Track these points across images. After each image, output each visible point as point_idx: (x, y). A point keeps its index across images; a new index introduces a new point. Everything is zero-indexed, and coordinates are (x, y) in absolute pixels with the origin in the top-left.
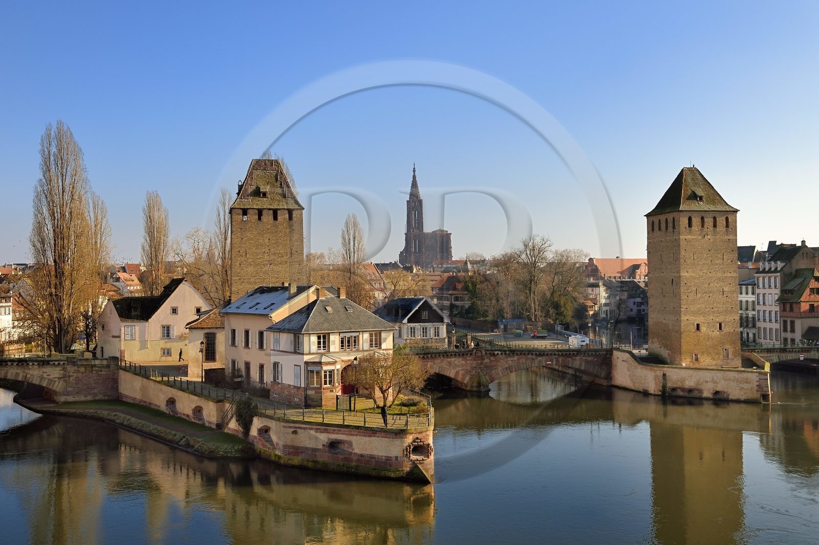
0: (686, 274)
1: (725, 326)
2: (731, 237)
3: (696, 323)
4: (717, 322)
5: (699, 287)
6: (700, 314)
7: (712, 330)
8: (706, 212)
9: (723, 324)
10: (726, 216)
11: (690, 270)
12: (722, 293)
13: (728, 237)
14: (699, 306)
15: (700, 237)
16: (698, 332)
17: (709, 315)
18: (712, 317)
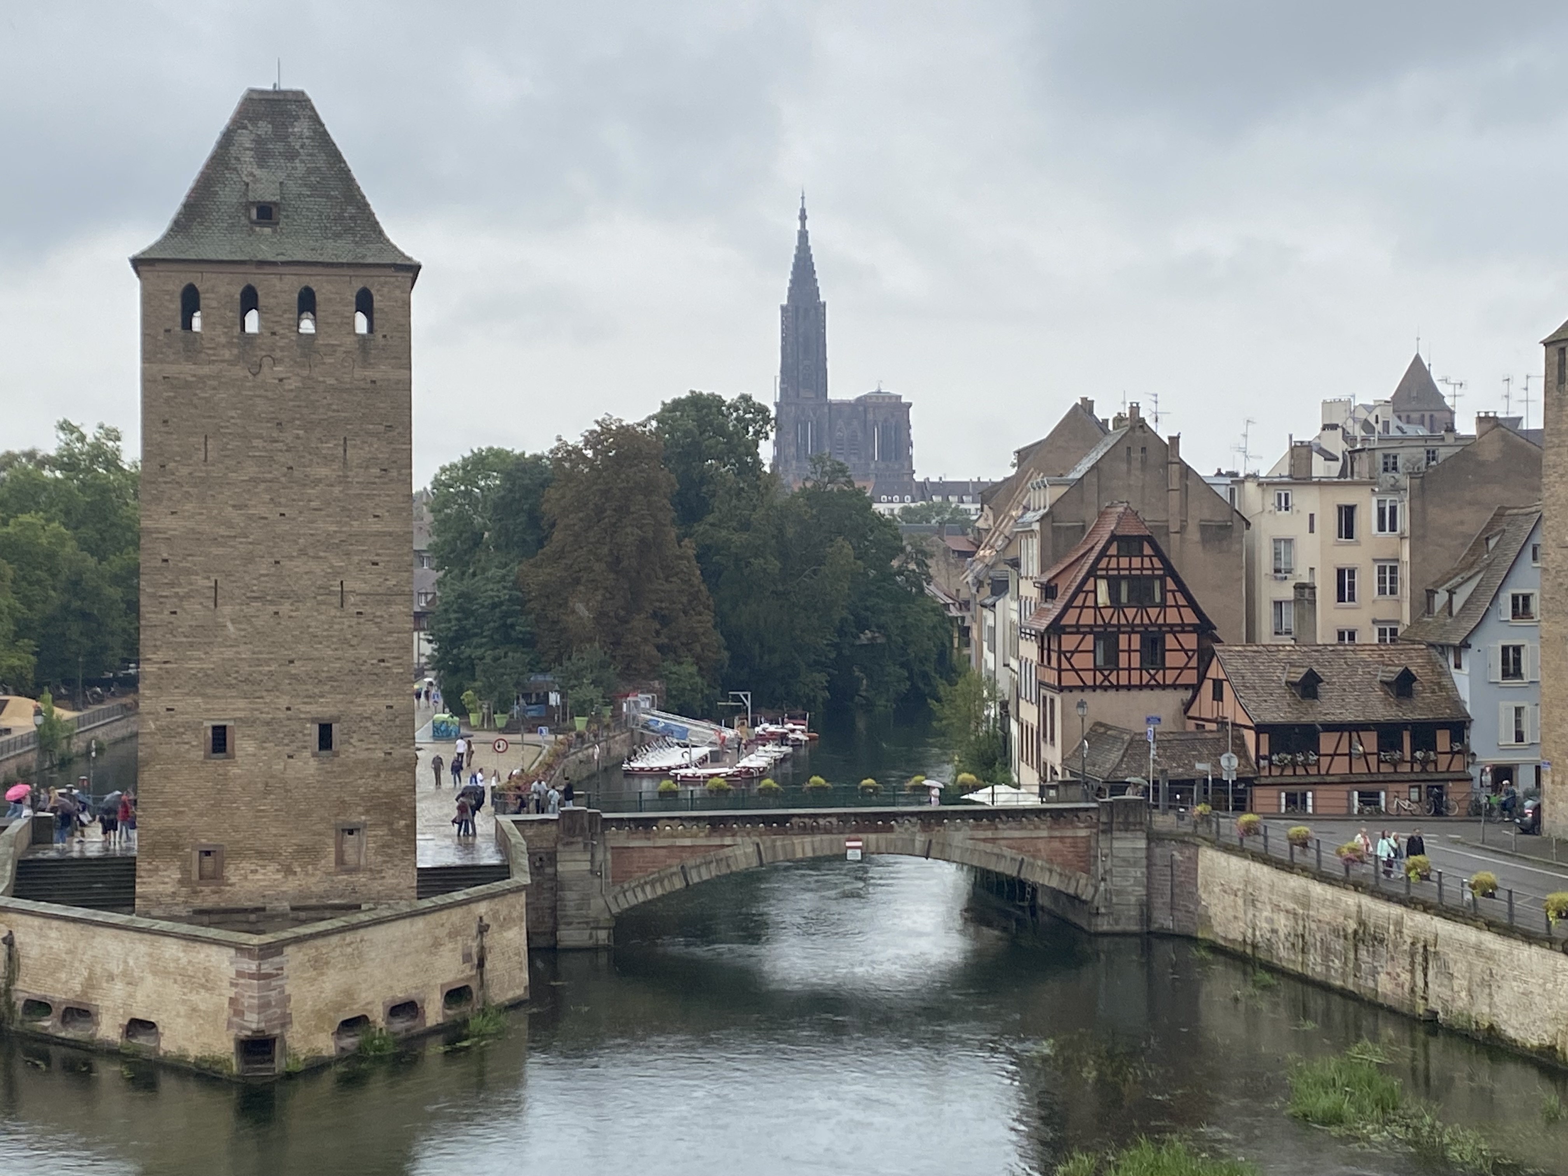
0: (169, 522)
1: (350, 733)
2: (382, 371)
3: (208, 724)
4: (313, 721)
5: (229, 574)
6: (229, 686)
7: (288, 750)
8: (268, 269)
9: (335, 727)
10: (358, 285)
11: (188, 506)
12: (336, 600)
13: (370, 374)
14: (229, 653)
15: (239, 371)
16: (218, 760)
17: (276, 688)
18: (284, 702)
